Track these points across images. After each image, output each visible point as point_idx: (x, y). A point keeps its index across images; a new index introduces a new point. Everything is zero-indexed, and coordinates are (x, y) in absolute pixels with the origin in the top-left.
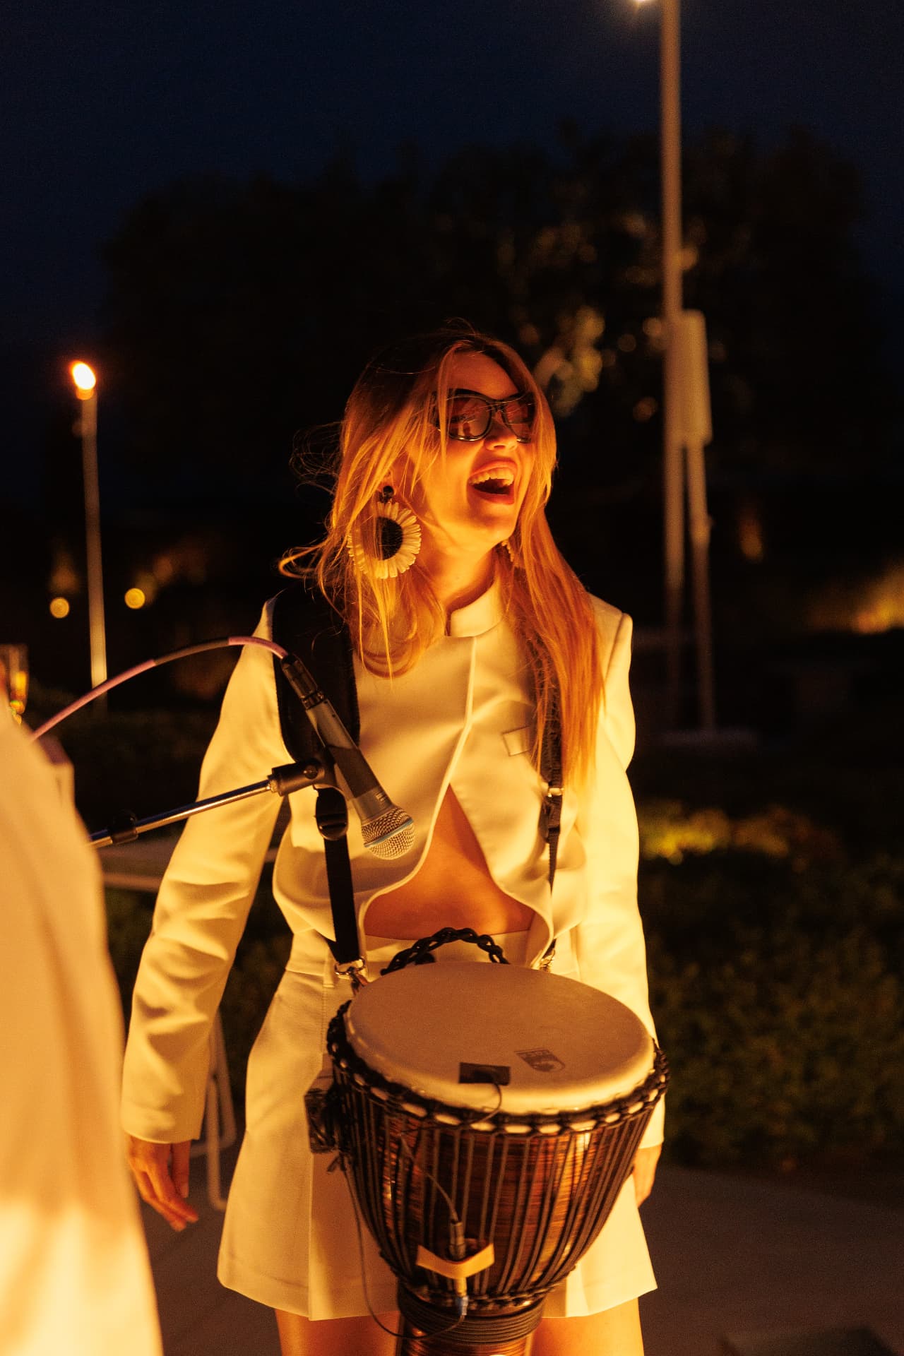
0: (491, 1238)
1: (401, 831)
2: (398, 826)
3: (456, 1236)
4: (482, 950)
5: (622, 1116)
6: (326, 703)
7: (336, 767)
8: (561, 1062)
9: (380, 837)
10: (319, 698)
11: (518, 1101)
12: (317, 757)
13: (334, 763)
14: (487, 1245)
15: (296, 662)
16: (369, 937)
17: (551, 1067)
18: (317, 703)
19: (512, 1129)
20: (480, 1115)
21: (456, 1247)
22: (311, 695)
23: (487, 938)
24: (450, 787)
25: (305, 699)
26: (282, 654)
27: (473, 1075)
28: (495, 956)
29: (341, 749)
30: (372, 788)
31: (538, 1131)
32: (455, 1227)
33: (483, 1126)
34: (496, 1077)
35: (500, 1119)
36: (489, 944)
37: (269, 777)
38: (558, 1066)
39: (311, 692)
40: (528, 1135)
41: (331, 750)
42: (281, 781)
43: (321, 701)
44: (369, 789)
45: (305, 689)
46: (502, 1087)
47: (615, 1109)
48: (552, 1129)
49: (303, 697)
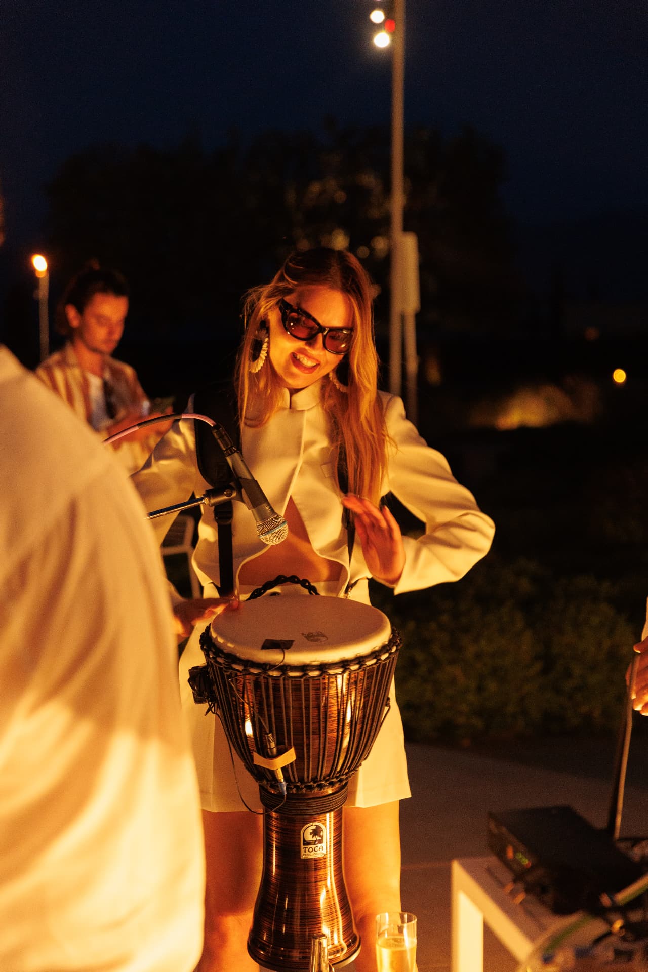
0: (292, 744)
1: (280, 528)
2: (279, 525)
3: (269, 743)
4: (303, 588)
5: (361, 666)
6: (238, 453)
7: (243, 490)
8: (326, 637)
9: (267, 532)
10: (234, 450)
11: (294, 658)
12: (232, 484)
13: (242, 488)
14: (291, 748)
15: (221, 428)
16: (242, 586)
17: (320, 640)
18: (232, 453)
19: (292, 674)
20: (272, 666)
21: (271, 749)
22: (229, 448)
23: (306, 581)
24: (291, 498)
25: (225, 450)
26: (213, 424)
27: (271, 645)
28: (312, 592)
29: (246, 479)
30: (264, 503)
31: (308, 674)
32: (268, 737)
33: (275, 674)
34: (284, 646)
35: (284, 668)
36: (307, 584)
37: (204, 495)
38: (324, 639)
39: (229, 446)
40: (301, 677)
41: (240, 480)
42: (211, 498)
43: (235, 451)
44: (261, 504)
45: (226, 445)
46: (285, 650)
47: (357, 662)
48: (316, 673)
49: (224, 449)
